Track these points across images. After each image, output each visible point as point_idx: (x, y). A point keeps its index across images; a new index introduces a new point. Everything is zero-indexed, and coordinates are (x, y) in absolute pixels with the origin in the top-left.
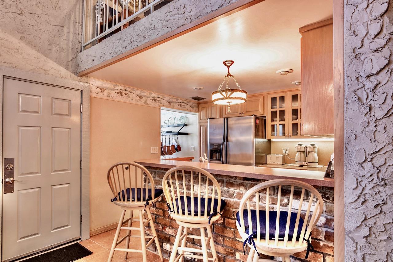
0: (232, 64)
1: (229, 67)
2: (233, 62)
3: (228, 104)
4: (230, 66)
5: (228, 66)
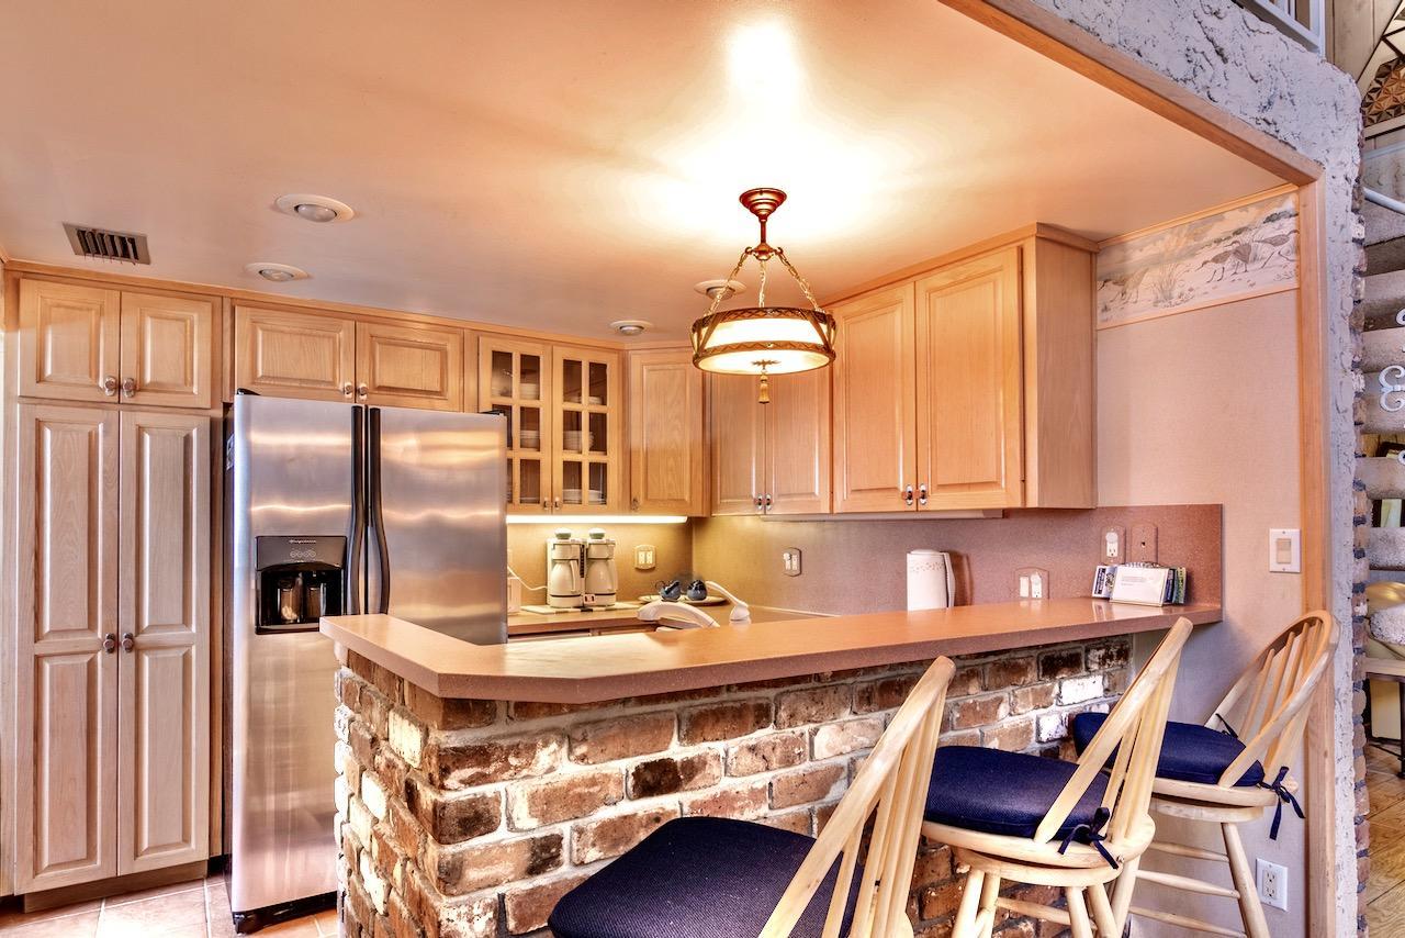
0: (775, 205)
1: (765, 217)
2: (781, 197)
3: (758, 370)
4: (770, 212)
5: (763, 213)
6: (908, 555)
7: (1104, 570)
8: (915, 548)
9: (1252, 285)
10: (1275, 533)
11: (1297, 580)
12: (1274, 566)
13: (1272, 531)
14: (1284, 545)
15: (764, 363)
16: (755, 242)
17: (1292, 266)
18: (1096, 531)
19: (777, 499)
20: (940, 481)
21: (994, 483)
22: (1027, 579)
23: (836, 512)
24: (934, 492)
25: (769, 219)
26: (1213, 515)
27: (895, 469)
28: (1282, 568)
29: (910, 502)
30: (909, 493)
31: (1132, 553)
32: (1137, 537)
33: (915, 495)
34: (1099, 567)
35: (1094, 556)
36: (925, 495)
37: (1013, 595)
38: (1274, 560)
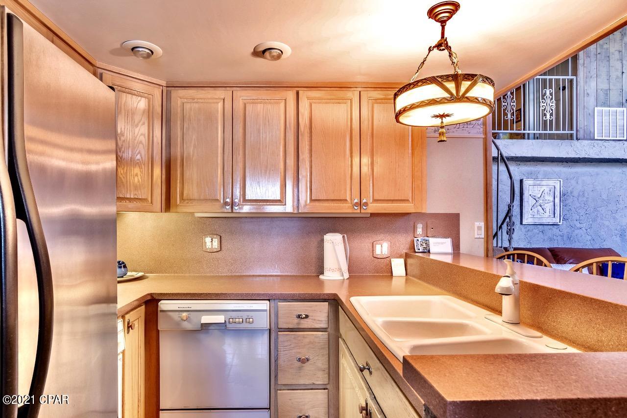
5: (443, 20)
6: (325, 236)
7: (418, 240)
8: (328, 233)
9: (469, 133)
10: (477, 224)
11: (483, 240)
12: (476, 236)
13: (476, 223)
14: (479, 228)
15: (442, 116)
17: (482, 129)
18: (412, 223)
19: (243, 202)
20: (376, 198)
21: (408, 200)
22: (380, 246)
23: (300, 211)
24: (371, 203)
25: (447, 22)
26: (456, 217)
27: (346, 190)
28: (478, 237)
29: (356, 208)
30: (356, 203)
31: (428, 232)
32: (430, 226)
33: (360, 204)
34: (415, 239)
35: (412, 235)
36: (366, 204)
37: (371, 254)
38: (476, 234)
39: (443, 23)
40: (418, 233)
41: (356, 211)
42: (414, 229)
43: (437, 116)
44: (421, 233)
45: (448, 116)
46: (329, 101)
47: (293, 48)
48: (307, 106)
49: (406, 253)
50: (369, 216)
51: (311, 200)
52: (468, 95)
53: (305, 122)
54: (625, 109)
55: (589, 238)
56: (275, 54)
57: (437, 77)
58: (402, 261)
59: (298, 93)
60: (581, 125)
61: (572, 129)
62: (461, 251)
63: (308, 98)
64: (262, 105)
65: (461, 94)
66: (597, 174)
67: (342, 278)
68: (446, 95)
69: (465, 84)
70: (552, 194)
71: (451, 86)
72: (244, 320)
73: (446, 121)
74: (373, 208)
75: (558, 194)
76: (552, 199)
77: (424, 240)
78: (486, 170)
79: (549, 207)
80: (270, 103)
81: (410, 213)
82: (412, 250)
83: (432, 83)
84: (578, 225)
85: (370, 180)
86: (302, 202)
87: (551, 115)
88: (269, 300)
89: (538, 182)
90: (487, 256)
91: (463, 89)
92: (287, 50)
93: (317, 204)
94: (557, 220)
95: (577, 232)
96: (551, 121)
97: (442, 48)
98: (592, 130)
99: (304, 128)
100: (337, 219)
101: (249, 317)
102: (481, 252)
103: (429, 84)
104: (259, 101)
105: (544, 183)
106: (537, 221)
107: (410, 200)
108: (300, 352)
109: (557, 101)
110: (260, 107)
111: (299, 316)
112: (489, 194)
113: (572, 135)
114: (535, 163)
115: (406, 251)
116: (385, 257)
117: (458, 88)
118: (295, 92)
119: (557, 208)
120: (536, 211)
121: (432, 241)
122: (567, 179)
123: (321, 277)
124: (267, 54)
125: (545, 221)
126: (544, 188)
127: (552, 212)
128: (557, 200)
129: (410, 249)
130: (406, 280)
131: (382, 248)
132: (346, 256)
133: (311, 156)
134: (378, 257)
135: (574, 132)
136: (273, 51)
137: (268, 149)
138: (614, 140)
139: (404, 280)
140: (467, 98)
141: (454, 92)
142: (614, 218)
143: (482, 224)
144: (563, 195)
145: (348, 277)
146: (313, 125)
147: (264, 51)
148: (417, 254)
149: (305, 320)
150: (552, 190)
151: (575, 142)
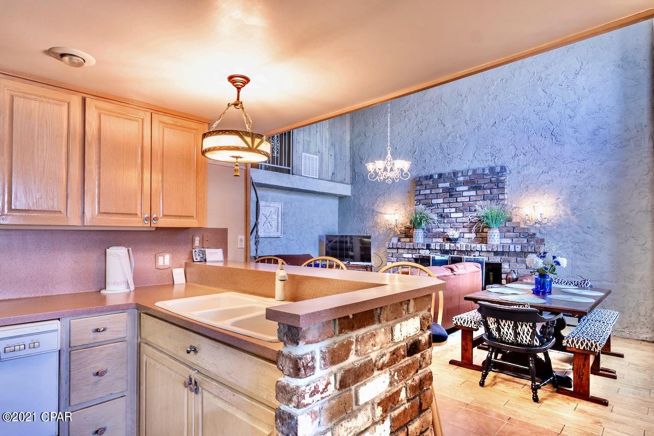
0: (245, 84)
2: (248, 80)
3: (234, 160)
4: (242, 86)
5: (238, 86)
6: (108, 249)
7: (196, 251)
8: (111, 246)
11: (243, 249)
12: (239, 247)
13: (239, 236)
14: (241, 240)
15: (237, 157)
16: (234, 100)
18: (190, 236)
19: (8, 211)
20: (164, 214)
21: (193, 217)
22: (163, 257)
23: (85, 225)
24: (161, 218)
25: (241, 89)
26: (225, 231)
27: (136, 204)
28: (240, 247)
29: (147, 222)
30: (147, 218)
31: (204, 244)
32: (205, 239)
33: (150, 219)
34: (193, 250)
35: (190, 246)
36: (156, 219)
37: (154, 265)
38: (239, 245)
39: (239, 89)
40: (196, 245)
41: (146, 225)
42: (193, 241)
43: (234, 157)
44: (198, 245)
45: (241, 158)
46: (119, 116)
47: (97, 61)
48: (96, 115)
49: (186, 263)
50: (154, 229)
51: (99, 213)
52: (258, 148)
53: (93, 131)
54: (318, 157)
55: (298, 247)
56: (76, 61)
57: (240, 131)
58: (182, 270)
59: (84, 100)
60: (295, 164)
61: (289, 166)
62: (228, 259)
63: (97, 108)
64: (38, 103)
65: (255, 146)
66: (303, 201)
67: (128, 290)
68: (246, 146)
69: (257, 141)
70: (277, 212)
71: (249, 140)
72: (27, 347)
73: (239, 160)
74: (163, 223)
75: (280, 214)
76: (276, 218)
77: (201, 250)
78: (246, 194)
79: (274, 223)
80: (48, 102)
81: (189, 228)
82: (191, 260)
83: (236, 135)
84: (292, 238)
85: (160, 197)
86: (88, 214)
87: (277, 153)
88: (59, 319)
89: (268, 204)
90: (246, 261)
91: (256, 144)
92: (91, 60)
93: (105, 217)
94: (279, 234)
95: (291, 242)
96: (277, 158)
97: (238, 107)
98: (301, 168)
99: (92, 138)
100: (118, 232)
101: (34, 342)
102: (243, 259)
103: (234, 135)
104: (33, 97)
105: (272, 205)
106: (267, 235)
107: (195, 216)
108: (96, 367)
109: (281, 142)
110: (34, 104)
111: (97, 330)
112: (248, 214)
113: (289, 170)
114: (267, 189)
115: (186, 261)
116: (167, 267)
117: (253, 142)
118: (81, 97)
119: (280, 224)
120: (266, 227)
121: (207, 251)
122: (285, 203)
123: (103, 292)
124: (66, 59)
125: (272, 235)
126: (272, 209)
127: (276, 227)
128: (280, 219)
129: (189, 259)
130: (186, 285)
131: (165, 260)
132: (131, 268)
133: (99, 168)
134: (160, 268)
135: (291, 168)
136: (74, 58)
137: (45, 153)
138: (312, 178)
139: (184, 286)
140: (258, 150)
141: (251, 145)
142: (311, 233)
143: (243, 237)
144: (283, 215)
145: (134, 289)
146: (102, 135)
147: (63, 55)
148: (195, 263)
149: (103, 333)
150: (277, 210)
151: (291, 175)
